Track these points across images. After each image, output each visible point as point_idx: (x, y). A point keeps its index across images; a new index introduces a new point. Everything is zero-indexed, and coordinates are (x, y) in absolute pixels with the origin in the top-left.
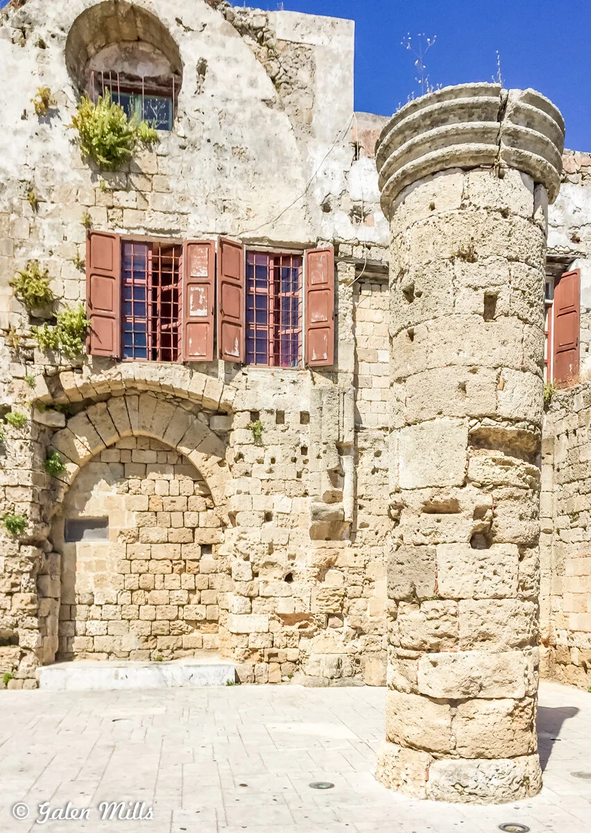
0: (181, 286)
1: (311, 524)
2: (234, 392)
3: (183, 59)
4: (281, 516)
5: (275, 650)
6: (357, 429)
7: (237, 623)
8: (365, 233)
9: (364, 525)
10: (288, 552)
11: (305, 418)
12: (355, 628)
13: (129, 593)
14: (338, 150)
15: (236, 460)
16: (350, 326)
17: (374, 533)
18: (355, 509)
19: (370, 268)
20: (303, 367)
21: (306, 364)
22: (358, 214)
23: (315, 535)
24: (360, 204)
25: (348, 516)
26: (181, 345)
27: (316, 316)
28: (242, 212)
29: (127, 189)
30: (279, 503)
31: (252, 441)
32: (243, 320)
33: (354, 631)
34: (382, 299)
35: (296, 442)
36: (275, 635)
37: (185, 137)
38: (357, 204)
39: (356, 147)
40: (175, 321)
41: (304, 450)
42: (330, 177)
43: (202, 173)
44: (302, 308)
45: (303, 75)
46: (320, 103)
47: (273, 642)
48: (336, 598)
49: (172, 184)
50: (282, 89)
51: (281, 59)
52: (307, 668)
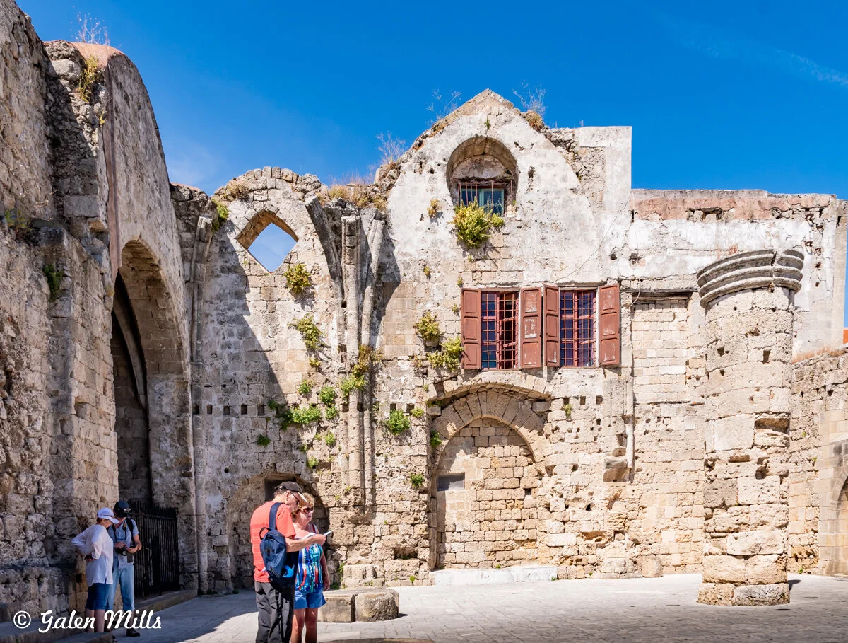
0: (519, 317)
1: (604, 471)
2: (552, 386)
3: (520, 168)
4: (584, 467)
5: (580, 557)
6: (635, 405)
7: (556, 540)
8: (639, 271)
9: (639, 470)
10: (588, 491)
11: (599, 400)
12: (633, 540)
13: (478, 523)
14: (622, 217)
15: (553, 431)
16: (629, 335)
17: (646, 475)
18: (633, 459)
19: (642, 294)
20: (597, 365)
21: (600, 364)
22: (634, 258)
23: (607, 479)
24: (636, 252)
25: (629, 466)
26: (519, 357)
27: (607, 331)
28: (558, 266)
29: (485, 259)
30: (582, 458)
31: (565, 418)
32: (558, 338)
33: (632, 542)
34: (650, 314)
35: (593, 417)
36: (580, 546)
37: (520, 221)
38: (634, 252)
39: (633, 213)
40: (514, 341)
41: (599, 422)
42: (616, 236)
43: (532, 243)
44: (596, 326)
45: (597, 169)
46: (609, 187)
47: (578, 551)
48: (621, 520)
49: (513, 252)
50: (583, 180)
51: (582, 160)
52: (602, 568)
